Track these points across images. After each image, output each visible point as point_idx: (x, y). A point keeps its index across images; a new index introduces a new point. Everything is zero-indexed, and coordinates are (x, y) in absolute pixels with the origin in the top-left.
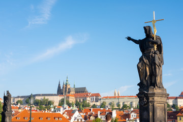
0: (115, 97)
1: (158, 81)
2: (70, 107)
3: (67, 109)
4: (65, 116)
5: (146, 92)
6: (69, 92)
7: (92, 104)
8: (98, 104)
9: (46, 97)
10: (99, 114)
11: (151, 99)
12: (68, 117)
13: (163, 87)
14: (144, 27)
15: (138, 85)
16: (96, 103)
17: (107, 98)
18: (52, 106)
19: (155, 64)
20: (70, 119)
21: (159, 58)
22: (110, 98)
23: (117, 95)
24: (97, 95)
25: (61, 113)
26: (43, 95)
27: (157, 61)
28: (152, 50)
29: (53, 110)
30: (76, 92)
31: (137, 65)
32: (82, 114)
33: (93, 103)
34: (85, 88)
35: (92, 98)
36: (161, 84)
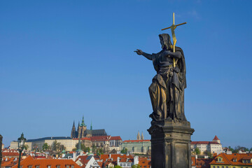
0: (137, 141)
1: (178, 110)
2: (85, 152)
3: (81, 155)
4: (79, 163)
5: (160, 126)
6: (85, 135)
7: (111, 149)
8: (118, 149)
9: (58, 141)
10: (118, 160)
11: (167, 136)
12: (82, 165)
13: (185, 119)
14: (160, 36)
15: (151, 116)
16: (115, 148)
17: (128, 142)
18: (64, 151)
19: (174, 86)
20: (84, 166)
21: (180, 79)
22: (133, 141)
23: (140, 139)
24: (118, 138)
25: (74, 159)
26: (54, 138)
27: (177, 82)
28: (171, 67)
29: (64, 155)
30: (93, 135)
31: (149, 89)
32: (98, 161)
33: (113, 148)
34: (104, 130)
35: (112, 141)
36: (183, 114)
